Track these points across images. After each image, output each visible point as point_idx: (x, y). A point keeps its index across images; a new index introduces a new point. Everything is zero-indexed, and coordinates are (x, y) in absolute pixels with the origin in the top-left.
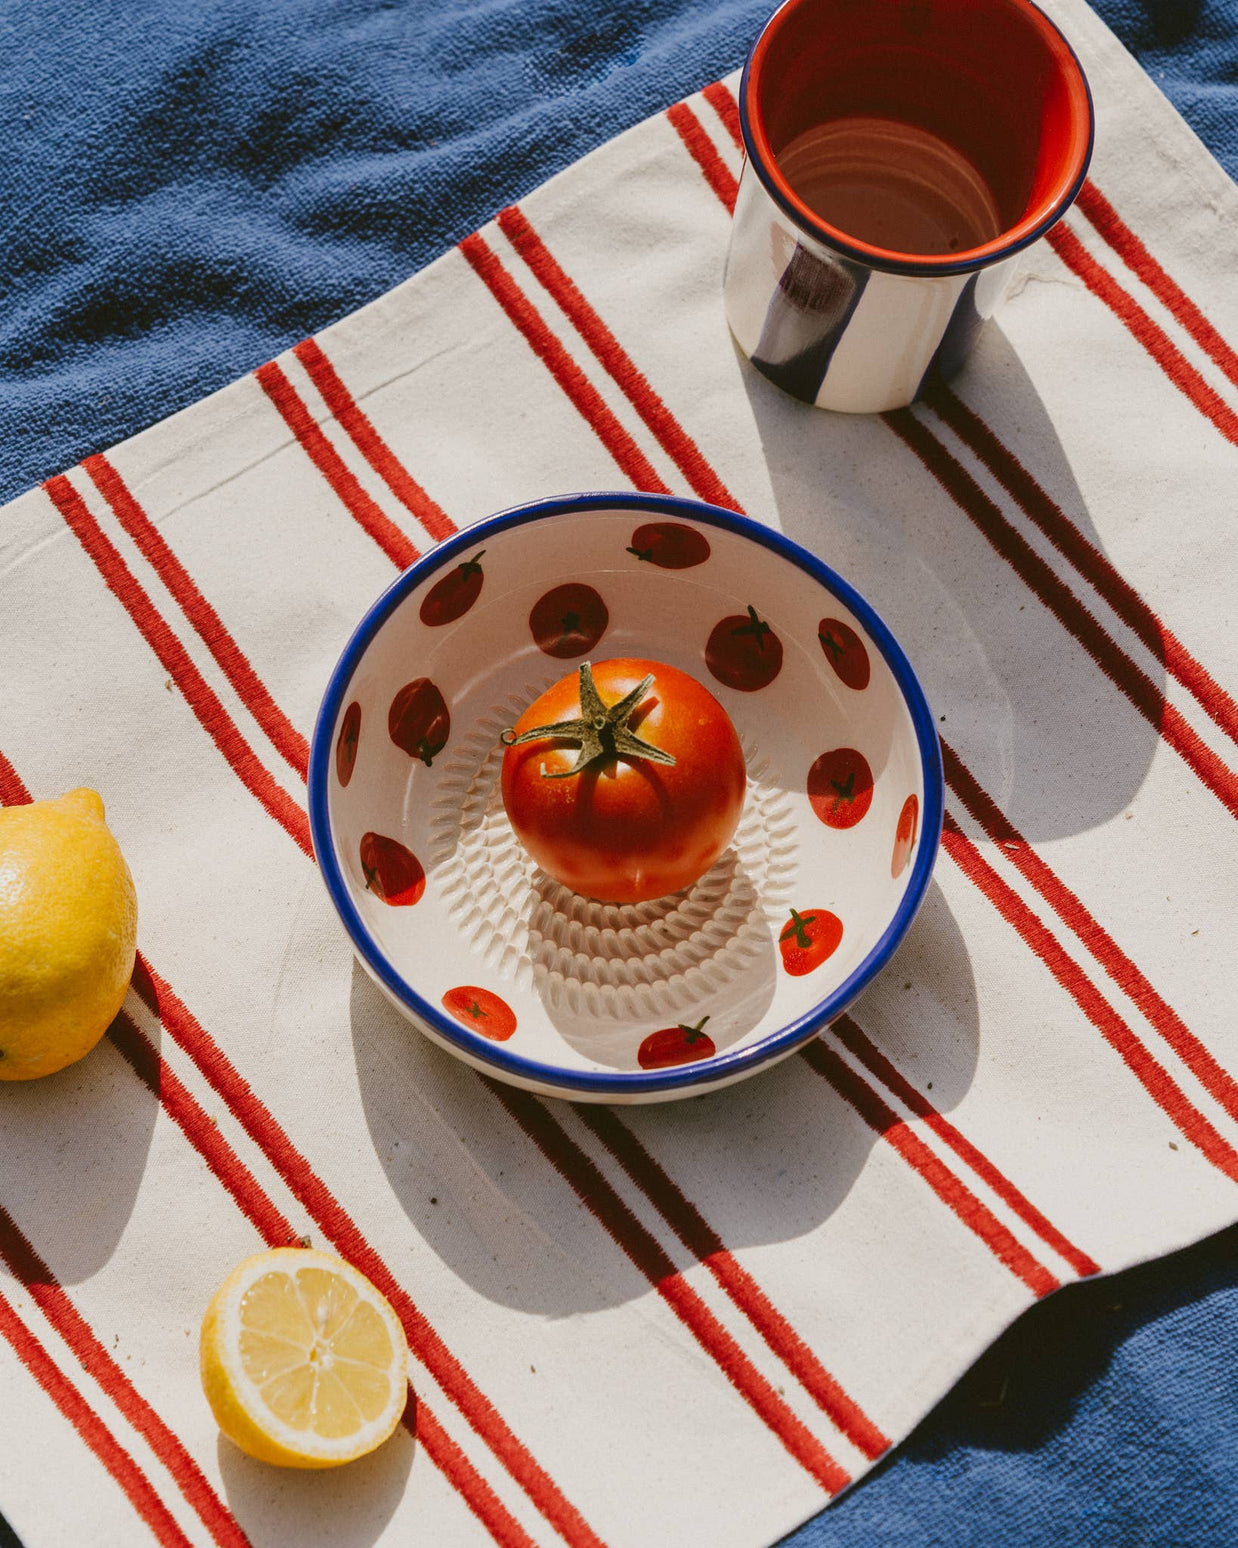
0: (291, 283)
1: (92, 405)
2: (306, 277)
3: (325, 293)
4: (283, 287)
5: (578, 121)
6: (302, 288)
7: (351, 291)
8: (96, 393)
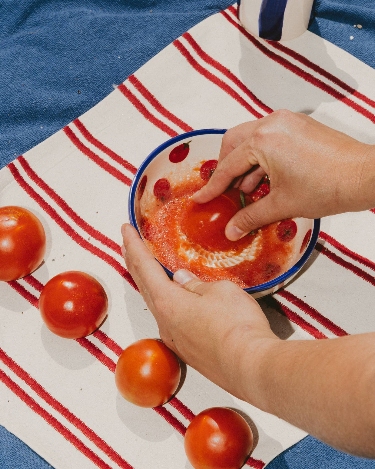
0: (61, 103)
1: (5, 144)
2: (66, 101)
3: (73, 106)
4: (59, 105)
5: (144, 53)
6: (65, 105)
7: (80, 105)
8: (6, 140)
